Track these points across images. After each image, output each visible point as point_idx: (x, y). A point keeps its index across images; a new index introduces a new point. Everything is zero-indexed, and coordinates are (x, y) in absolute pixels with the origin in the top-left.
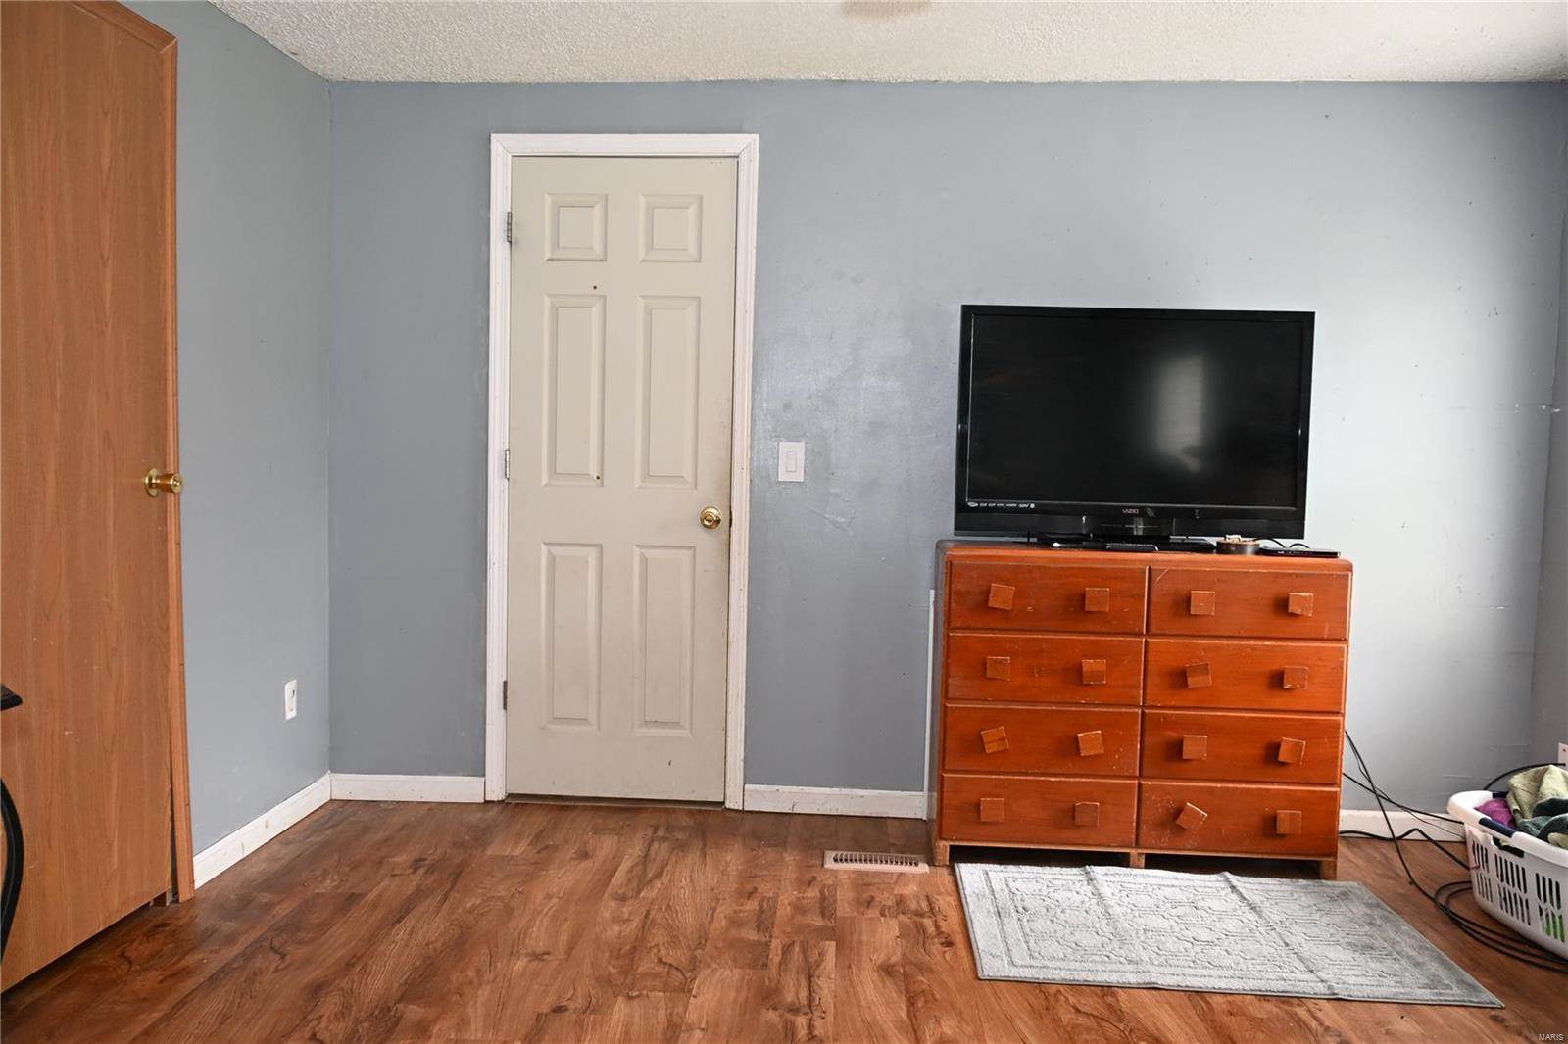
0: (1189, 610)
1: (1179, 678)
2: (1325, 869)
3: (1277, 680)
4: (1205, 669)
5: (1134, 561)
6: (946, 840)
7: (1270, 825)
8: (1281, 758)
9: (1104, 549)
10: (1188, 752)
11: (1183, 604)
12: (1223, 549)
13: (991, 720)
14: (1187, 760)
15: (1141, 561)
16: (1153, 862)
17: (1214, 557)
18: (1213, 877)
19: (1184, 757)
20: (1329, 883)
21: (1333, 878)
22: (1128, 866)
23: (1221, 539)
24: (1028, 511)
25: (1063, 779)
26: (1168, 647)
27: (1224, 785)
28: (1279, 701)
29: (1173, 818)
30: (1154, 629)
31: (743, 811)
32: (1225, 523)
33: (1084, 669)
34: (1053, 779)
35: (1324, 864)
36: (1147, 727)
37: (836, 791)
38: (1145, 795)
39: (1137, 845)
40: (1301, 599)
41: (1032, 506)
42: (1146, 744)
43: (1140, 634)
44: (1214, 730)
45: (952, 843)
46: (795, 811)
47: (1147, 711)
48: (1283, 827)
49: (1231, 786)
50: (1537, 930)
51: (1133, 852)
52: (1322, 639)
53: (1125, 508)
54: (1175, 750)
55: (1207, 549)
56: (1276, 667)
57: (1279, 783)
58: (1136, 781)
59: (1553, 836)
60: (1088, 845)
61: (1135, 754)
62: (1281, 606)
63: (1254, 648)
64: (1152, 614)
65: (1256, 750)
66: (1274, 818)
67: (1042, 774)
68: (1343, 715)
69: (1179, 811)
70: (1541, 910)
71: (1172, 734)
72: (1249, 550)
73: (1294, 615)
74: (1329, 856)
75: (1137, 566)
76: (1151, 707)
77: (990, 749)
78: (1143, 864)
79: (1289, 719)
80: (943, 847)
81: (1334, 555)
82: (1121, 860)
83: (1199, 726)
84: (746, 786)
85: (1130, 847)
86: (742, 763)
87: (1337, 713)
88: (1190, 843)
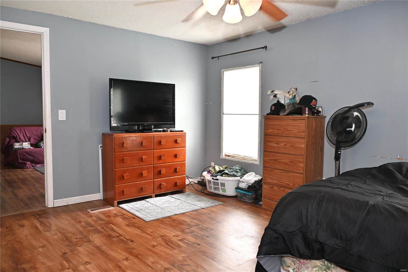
0: (161, 144)
1: (160, 158)
2: (184, 191)
3: (176, 156)
4: (164, 155)
5: (151, 135)
6: (116, 200)
7: (176, 184)
8: (177, 171)
9: (144, 132)
10: (162, 172)
11: (160, 143)
12: (164, 131)
13: (125, 172)
14: (162, 174)
15: (152, 134)
16: (156, 196)
17: (162, 133)
18: (167, 196)
19: (162, 173)
20: (185, 193)
21: (185, 192)
22: (152, 198)
23: (163, 129)
24: (126, 125)
25: (139, 182)
26: (157, 152)
27: (168, 178)
28: (176, 160)
29: (160, 186)
30: (155, 148)
31: (54, 207)
32: (162, 126)
33: (143, 158)
34: (137, 182)
35: (184, 190)
36: (154, 168)
37: (78, 197)
38: (155, 182)
39: (154, 193)
40: (179, 140)
41: (127, 124)
42: (154, 172)
43: (152, 150)
44: (166, 167)
45: (118, 201)
46: (68, 204)
47: (154, 165)
48: (178, 184)
49: (169, 178)
50: (221, 192)
51: (153, 195)
52: (182, 147)
53: (145, 124)
54: (160, 172)
55: (160, 131)
56: (175, 153)
57: (176, 176)
58: (153, 180)
59: (223, 175)
60: (145, 195)
61: (152, 174)
62: (176, 141)
63: (172, 150)
64: (154, 145)
65: (172, 170)
66: (176, 183)
67: (135, 182)
68: (186, 161)
69: (161, 185)
70: (221, 188)
71: (159, 169)
72: (169, 131)
73: (178, 143)
74: (184, 188)
75: (151, 136)
76: (155, 164)
77: (125, 178)
78: (154, 197)
79: (178, 163)
80: (116, 202)
81: (183, 131)
82: (151, 197)
83: (163, 167)
84: (54, 201)
85: (152, 194)
86: (53, 195)
87: (184, 161)
88: (163, 191)
